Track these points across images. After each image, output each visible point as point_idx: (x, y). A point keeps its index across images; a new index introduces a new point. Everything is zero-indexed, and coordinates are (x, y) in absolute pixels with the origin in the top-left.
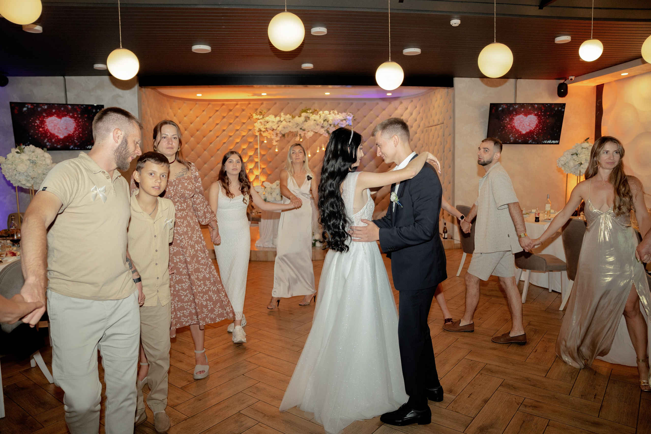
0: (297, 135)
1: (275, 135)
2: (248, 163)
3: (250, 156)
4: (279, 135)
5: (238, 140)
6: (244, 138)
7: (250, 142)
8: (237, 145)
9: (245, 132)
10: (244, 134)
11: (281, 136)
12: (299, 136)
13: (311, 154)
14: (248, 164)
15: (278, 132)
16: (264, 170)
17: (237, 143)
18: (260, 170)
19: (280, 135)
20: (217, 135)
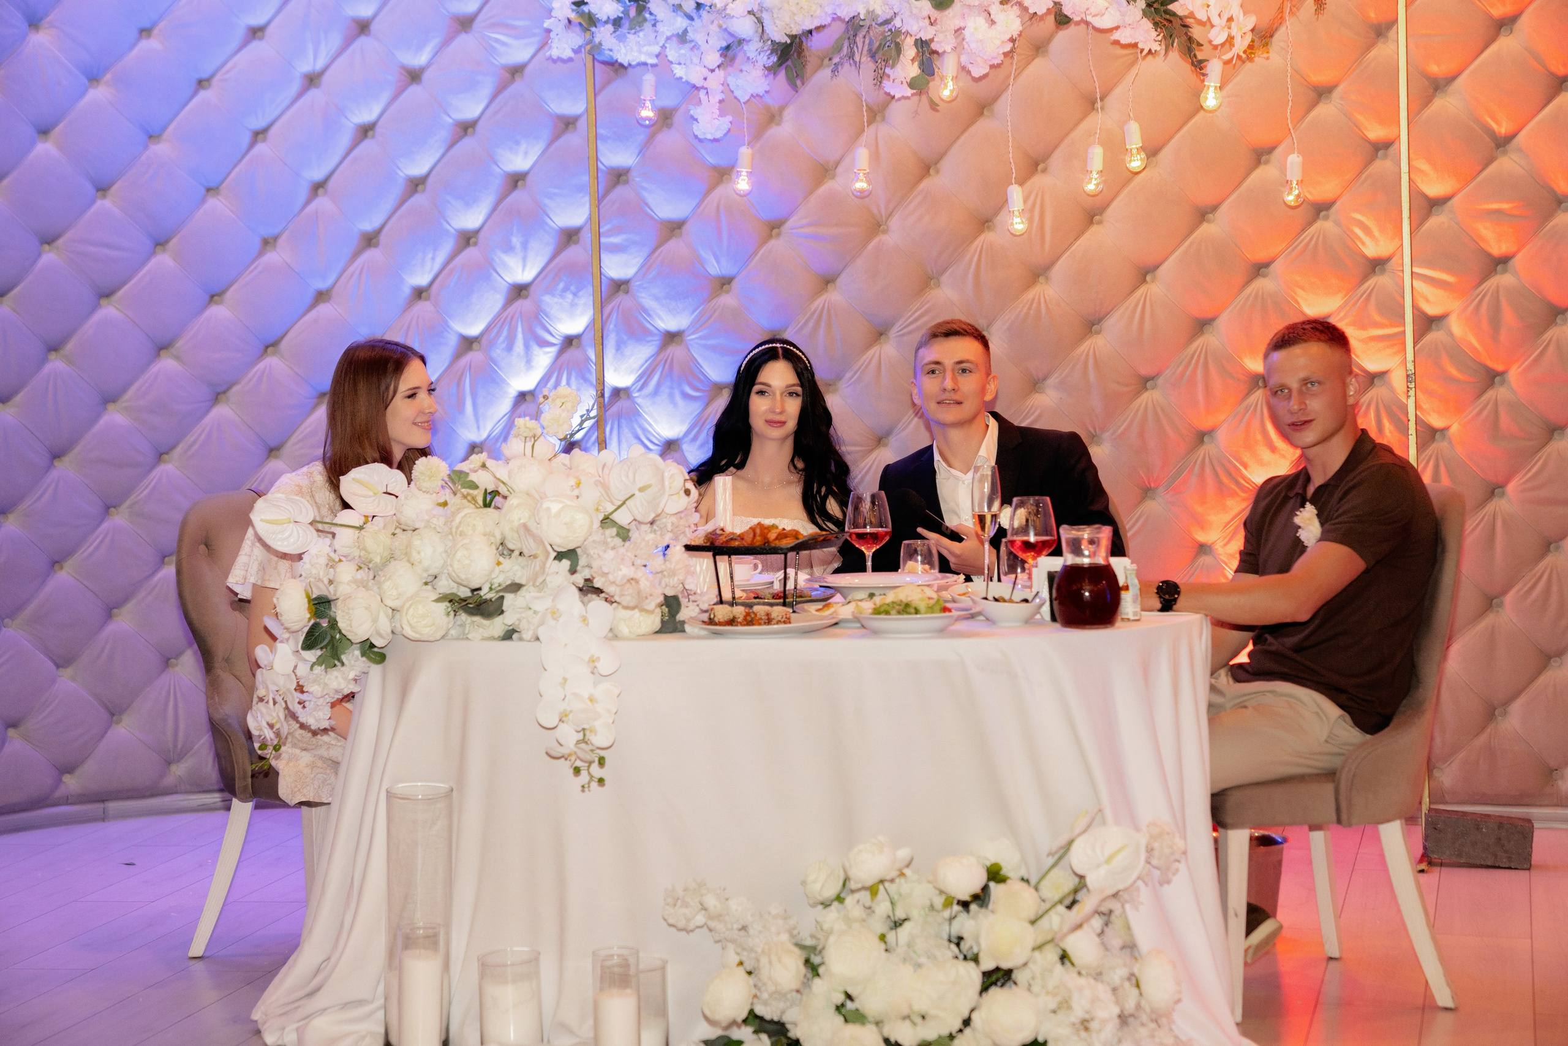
0: (899, 49)
1: (713, 58)
2: (550, 291)
3: (570, 236)
4: (751, 49)
5: (470, 108)
6: (518, 86)
7: (568, 123)
8: (467, 144)
9: (520, 34)
10: (519, 52)
11: (767, 59)
12: (910, 51)
13: (1028, 213)
14: (551, 303)
15: (744, 27)
16: (675, 351)
17: (466, 128)
18: (640, 355)
19: (758, 56)
20: (306, 66)
